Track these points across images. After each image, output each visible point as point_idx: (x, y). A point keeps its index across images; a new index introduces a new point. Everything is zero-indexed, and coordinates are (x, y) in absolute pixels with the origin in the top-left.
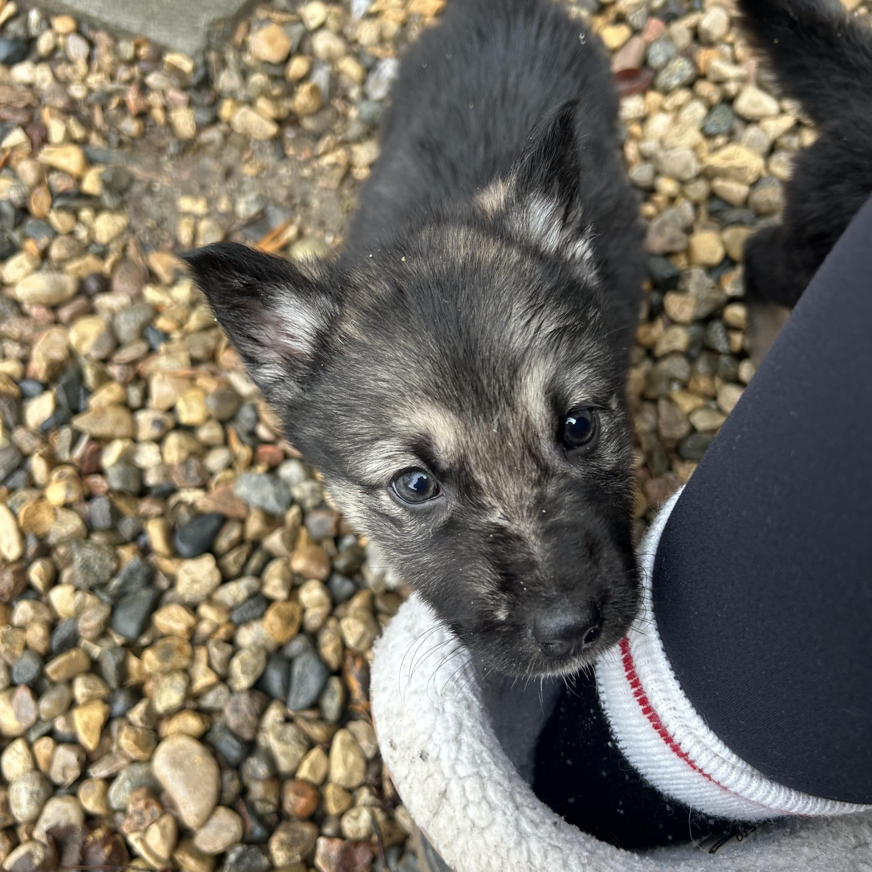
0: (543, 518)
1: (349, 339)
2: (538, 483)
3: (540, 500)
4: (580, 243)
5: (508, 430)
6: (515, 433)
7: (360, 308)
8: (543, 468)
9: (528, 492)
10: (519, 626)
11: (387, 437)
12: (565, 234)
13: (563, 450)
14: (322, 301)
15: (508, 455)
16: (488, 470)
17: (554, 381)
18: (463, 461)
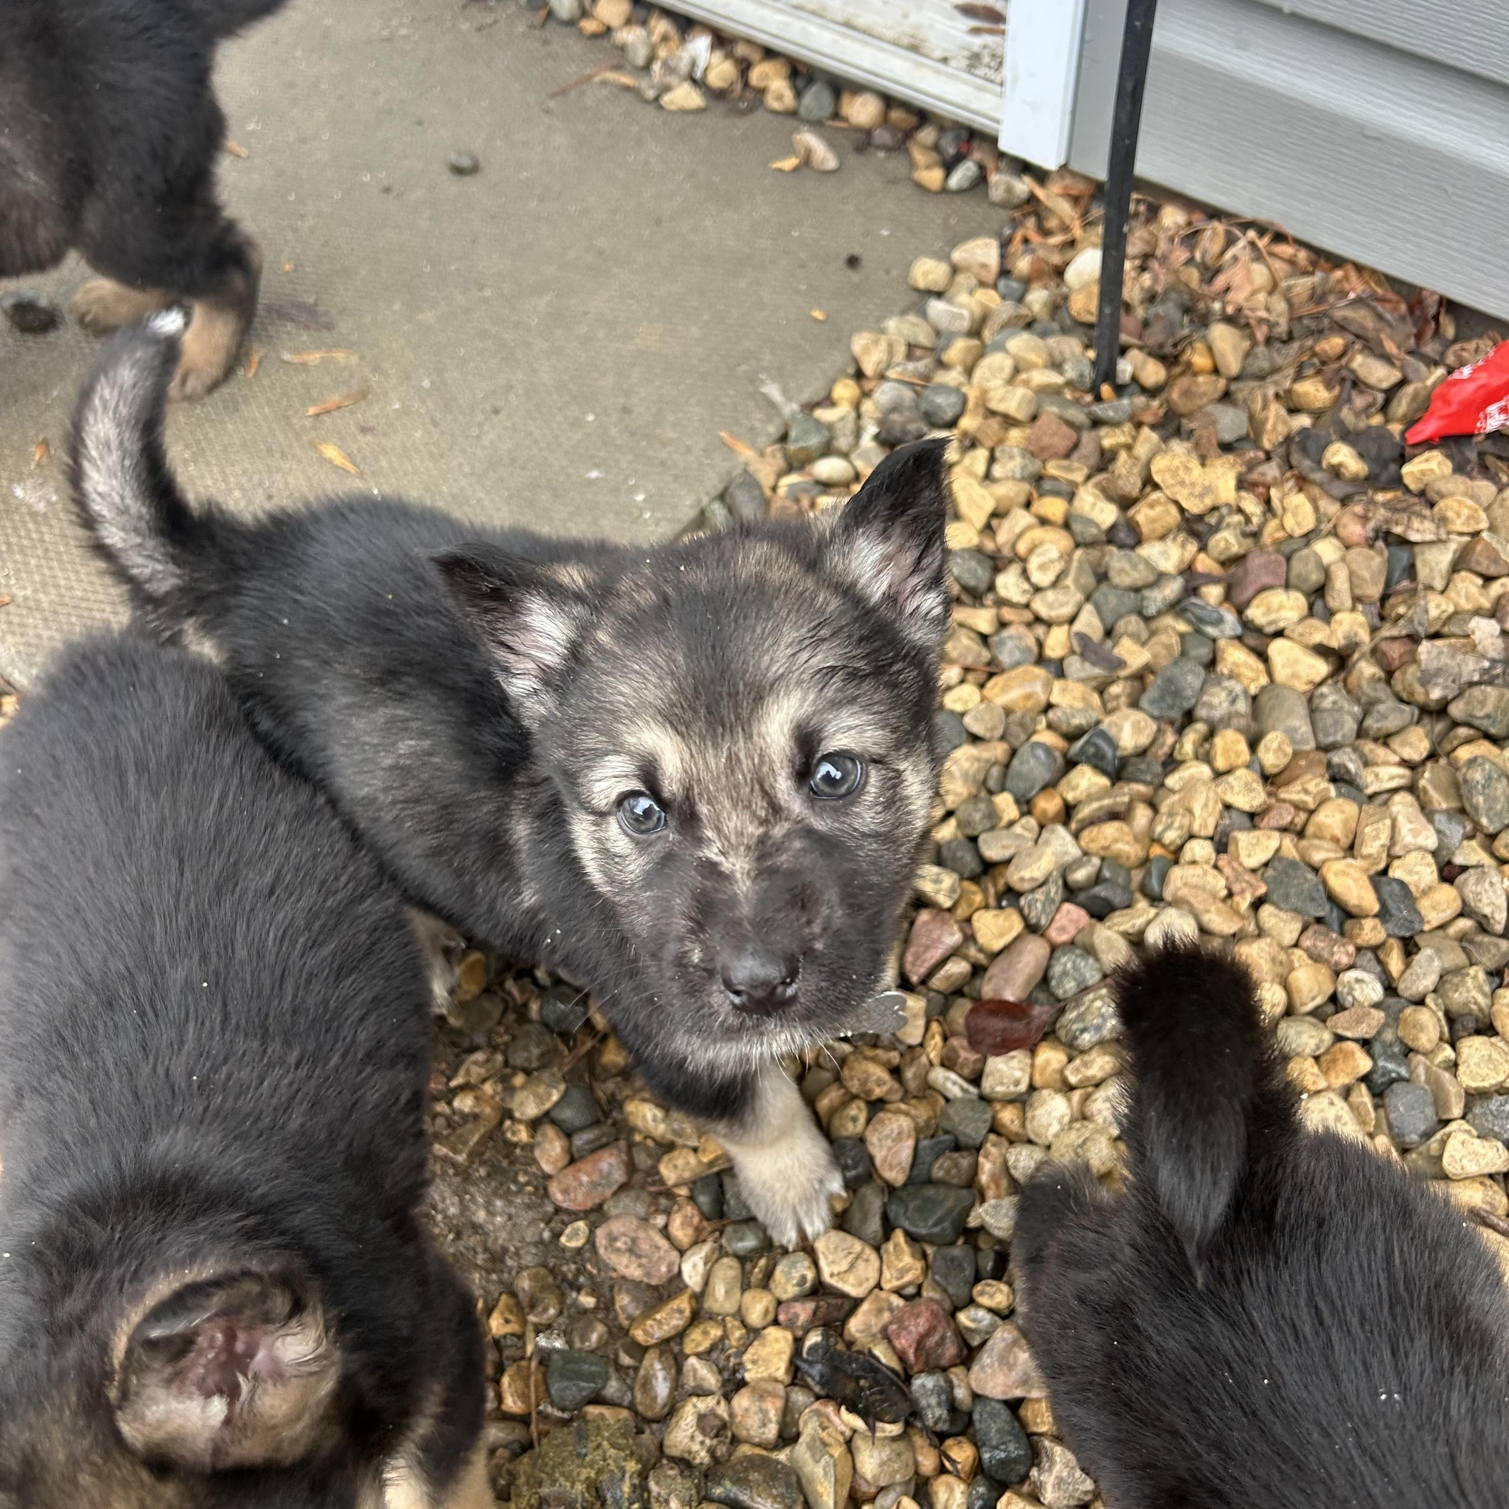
0: (761, 858)
1: (600, 649)
2: (764, 822)
3: (762, 840)
4: (932, 595)
5: (738, 760)
6: (746, 763)
7: (618, 617)
8: (776, 809)
9: (754, 830)
10: (711, 973)
11: (617, 752)
12: (915, 580)
13: (813, 796)
14: (578, 610)
15: (736, 786)
16: (710, 802)
17: (809, 719)
18: (688, 789)
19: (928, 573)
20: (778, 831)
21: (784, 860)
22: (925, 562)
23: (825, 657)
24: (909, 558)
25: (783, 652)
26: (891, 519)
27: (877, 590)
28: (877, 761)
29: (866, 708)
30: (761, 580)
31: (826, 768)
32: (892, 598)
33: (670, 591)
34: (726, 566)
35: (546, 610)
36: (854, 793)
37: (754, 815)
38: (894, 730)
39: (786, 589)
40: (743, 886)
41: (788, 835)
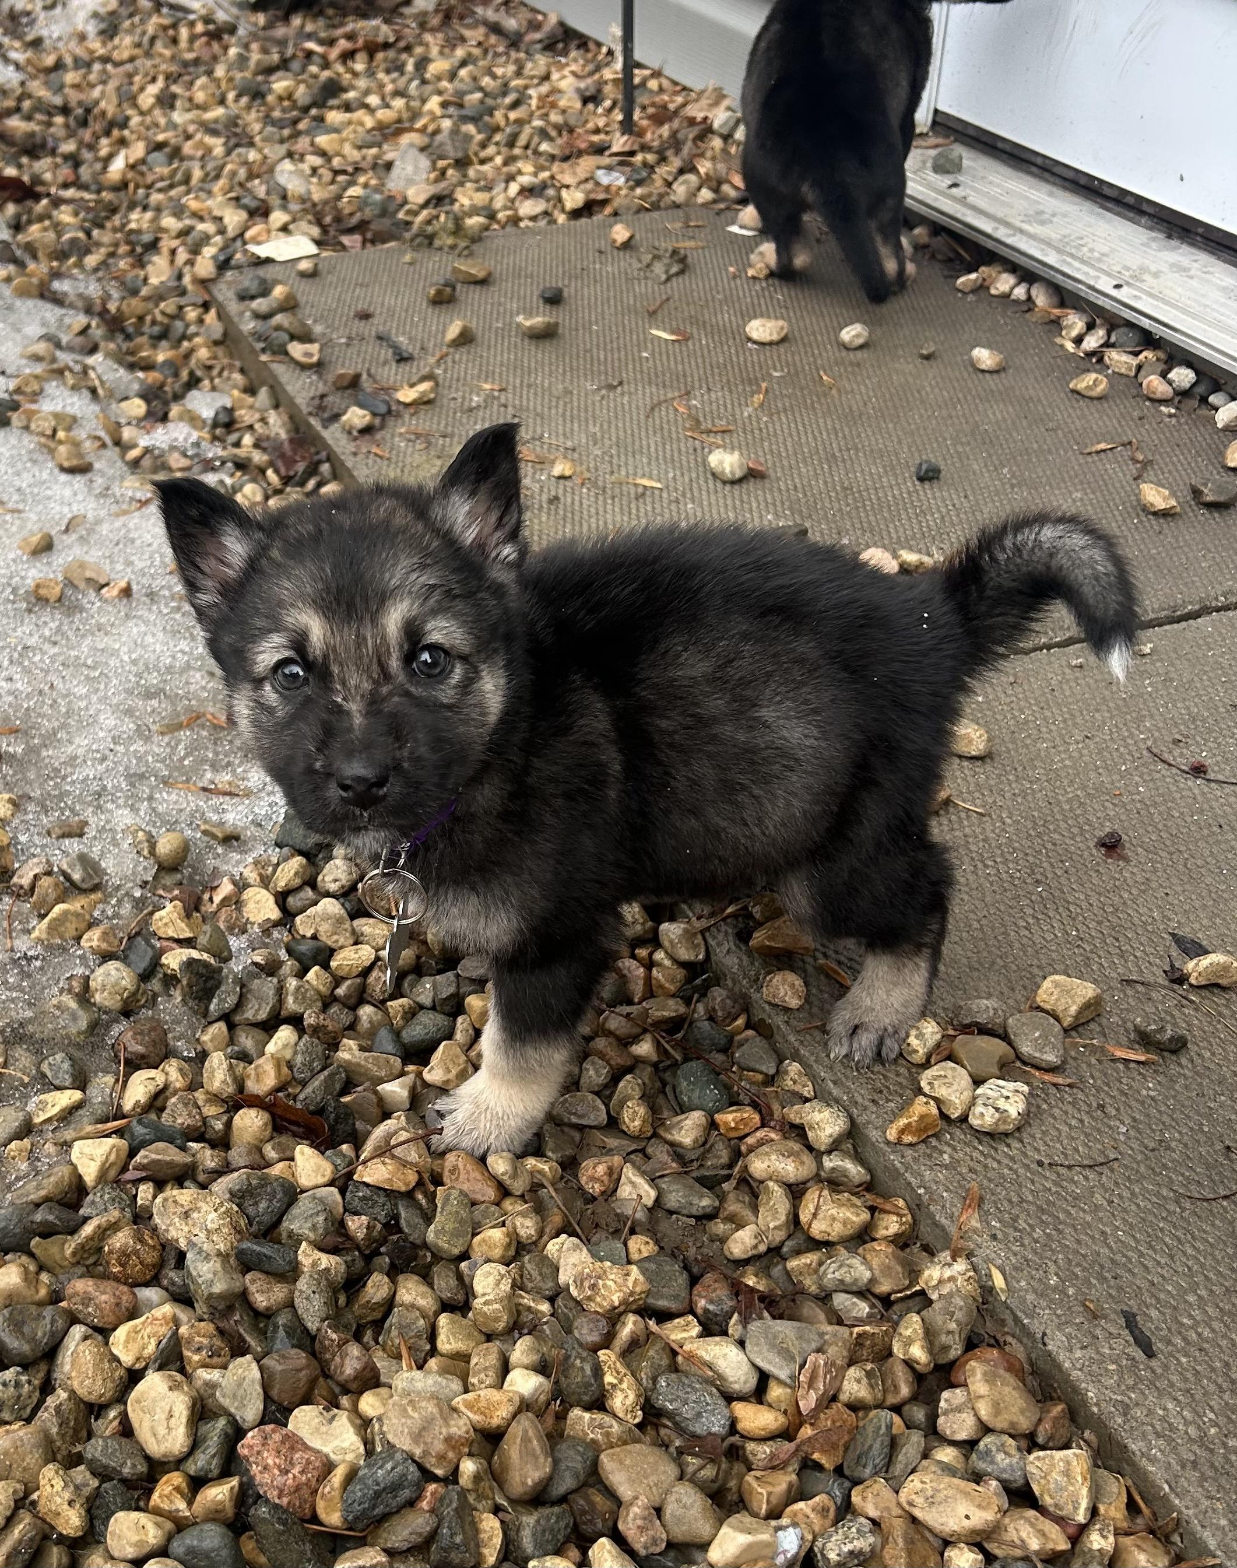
0: (371, 704)
2: (377, 682)
3: (373, 693)
4: (509, 546)
5: (365, 639)
6: (370, 643)
7: (286, 541)
8: (386, 675)
9: (367, 686)
10: (329, 775)
11: (277, 630)
12: (498, 534)
13: (412, 674)
14: (259, 535)
15: (361, 658)
16: (341, 665)
17: (415, 618)
18: (326, 656)
19: (507, 528)
20: (385, 690)
21: (387, 707)
22: (506, 519)
23: (428, 578)
24: (493, 518)
25: (399, 573)
26: (477, 482)
27: (469, 536)
28: (464, 658)
29: (455, 616)
30: (387, 523)
31: (426, 656)
32: (480, 545)
33: (324, 525)
34: (364, 513)
35: (237, 533)
36: (445, 674)
37: (370, 677)
38: (477, 637)
39: (404, 530)
40: (358, 720)
41: (391, 694)
